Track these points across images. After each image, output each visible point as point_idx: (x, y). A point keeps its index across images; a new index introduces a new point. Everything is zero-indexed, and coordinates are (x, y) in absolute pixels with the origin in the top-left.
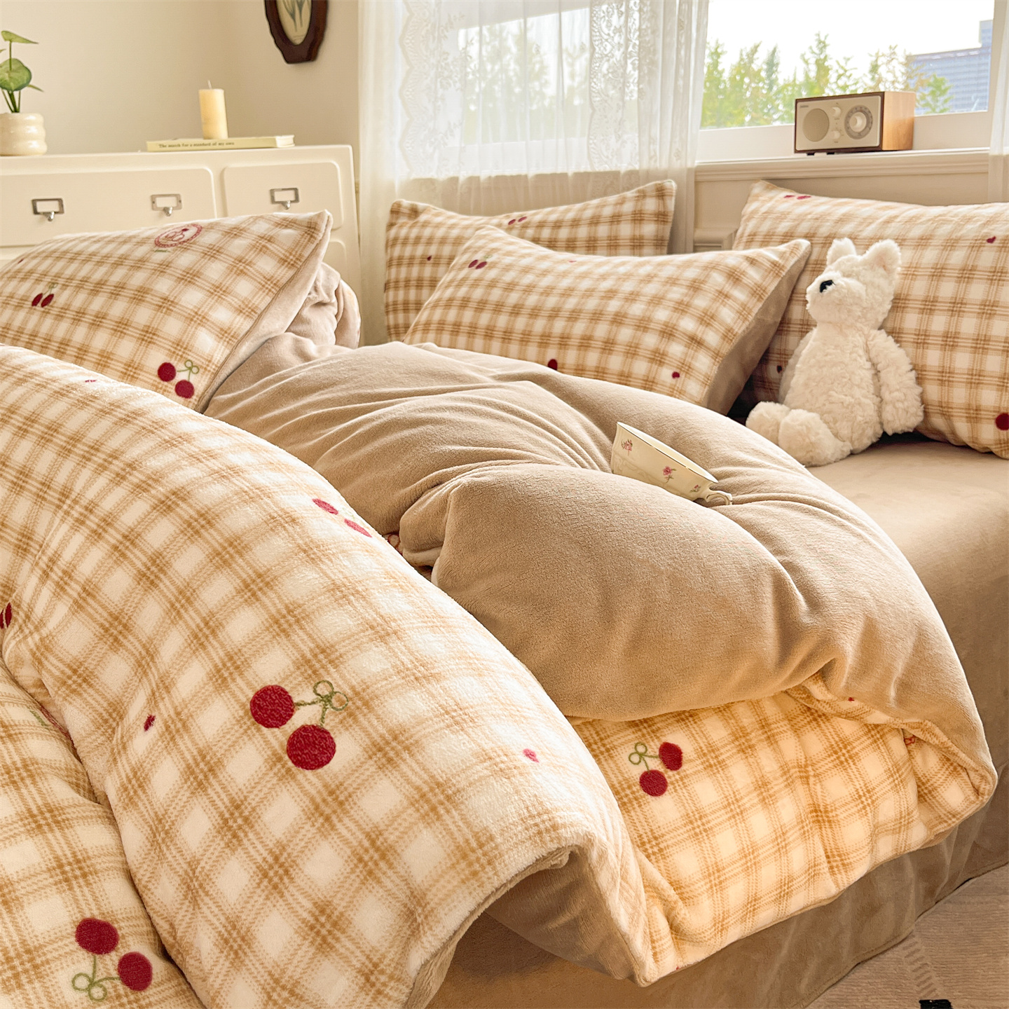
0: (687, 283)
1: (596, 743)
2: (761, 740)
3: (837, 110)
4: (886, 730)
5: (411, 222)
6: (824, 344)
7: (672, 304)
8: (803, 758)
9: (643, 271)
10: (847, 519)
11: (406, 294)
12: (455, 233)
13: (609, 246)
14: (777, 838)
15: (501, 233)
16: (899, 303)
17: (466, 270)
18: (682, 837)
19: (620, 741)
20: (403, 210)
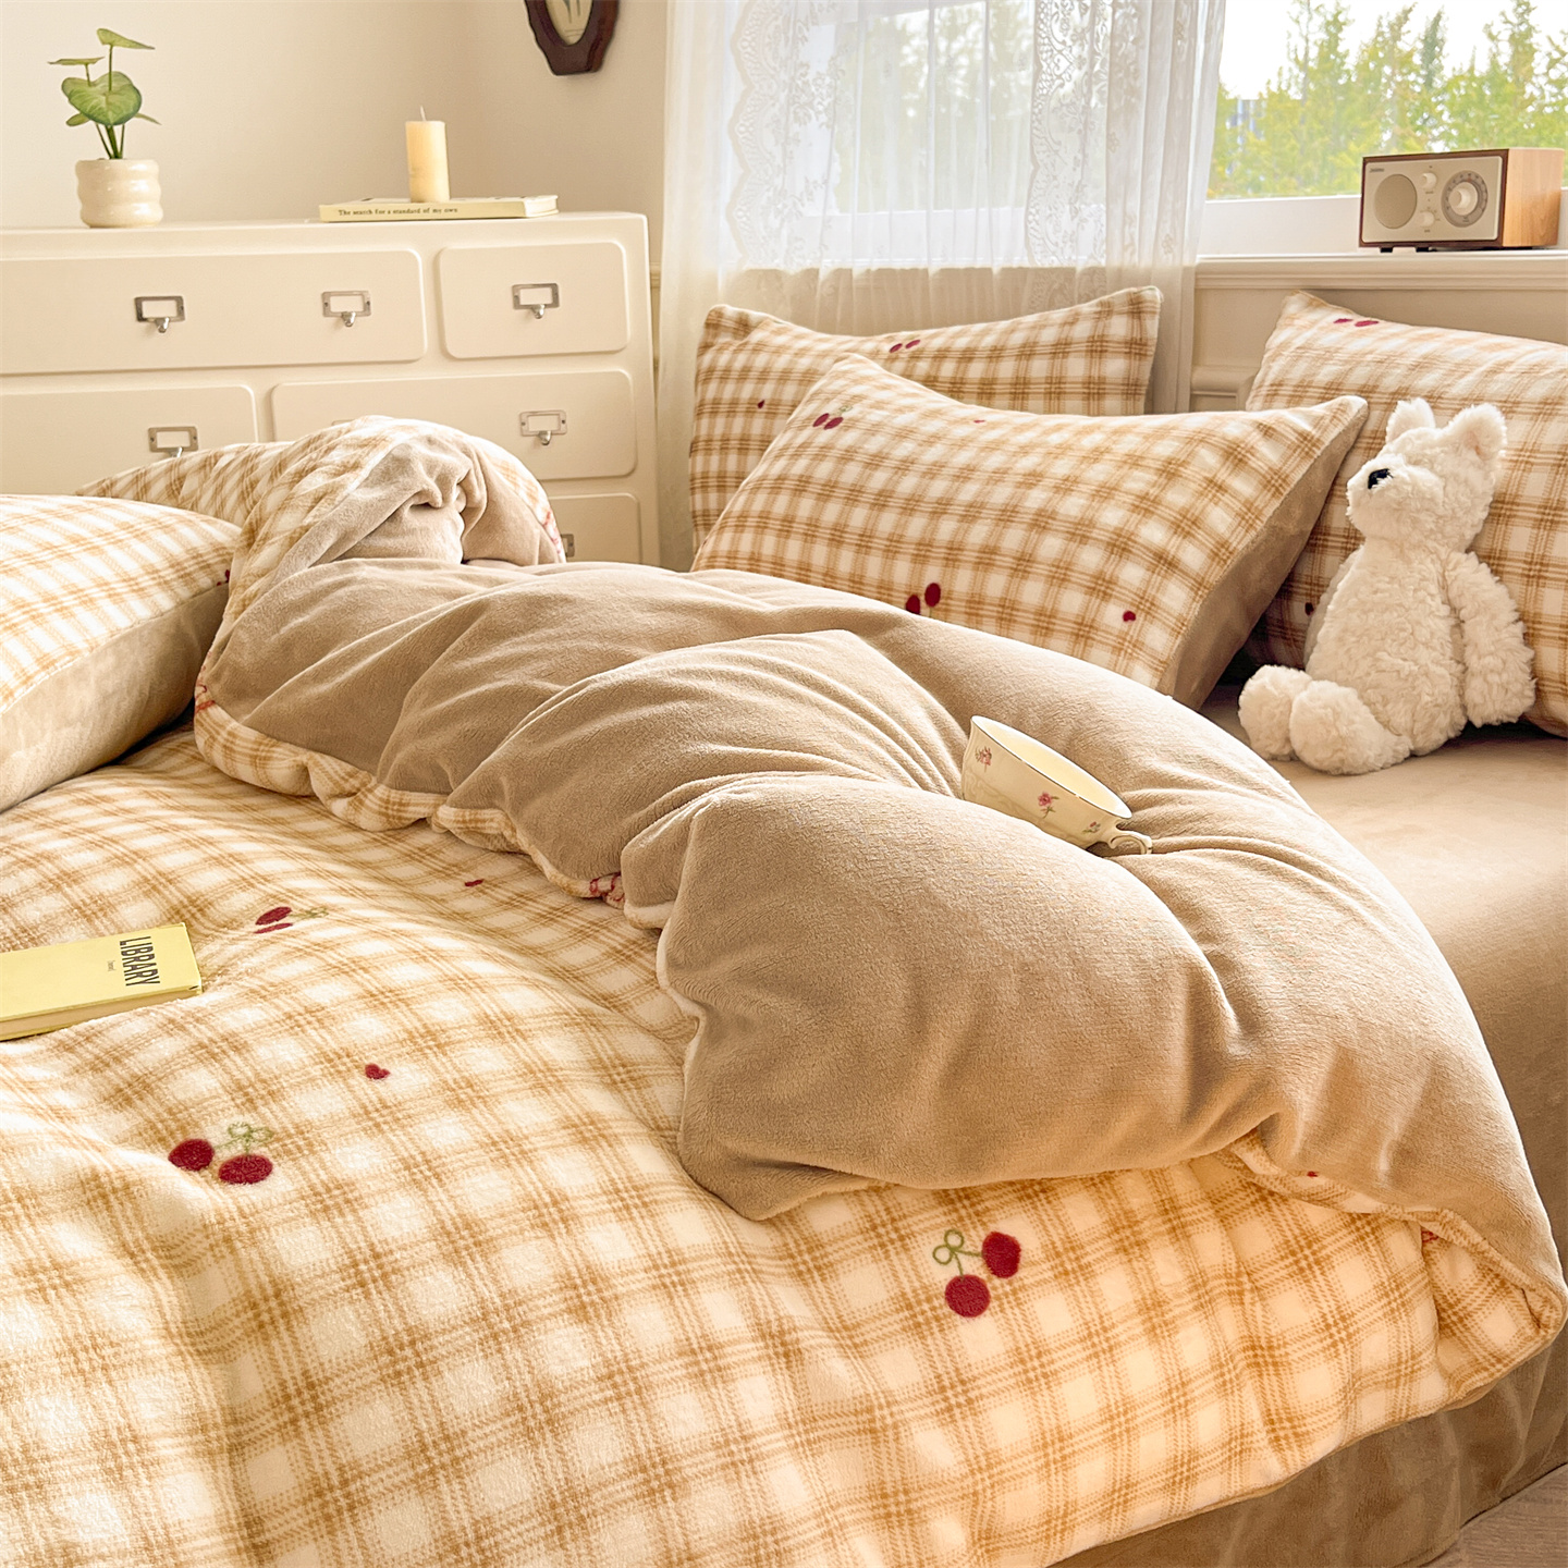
0: (1158, 465)
1: (884, 1226)
2: (1160, 1234)
3: (1431, 178)
4: (1382, 1220)
5: (738, 342)
6: (1373, 574)
7: (1129, 499)
8: (1233, 1262)
9: (1088, 442)
10: (1332, 880)
11: (723, 461)
12: (804, 363)
13: (1049, 394)
14: (1170, 1391)
15: (875, 369)
16: (1501, 508)
17: (810, 430)
18: (1005, 1383)
19: (922, 1226)
20: (724, 322)
